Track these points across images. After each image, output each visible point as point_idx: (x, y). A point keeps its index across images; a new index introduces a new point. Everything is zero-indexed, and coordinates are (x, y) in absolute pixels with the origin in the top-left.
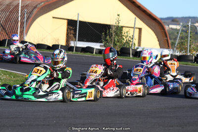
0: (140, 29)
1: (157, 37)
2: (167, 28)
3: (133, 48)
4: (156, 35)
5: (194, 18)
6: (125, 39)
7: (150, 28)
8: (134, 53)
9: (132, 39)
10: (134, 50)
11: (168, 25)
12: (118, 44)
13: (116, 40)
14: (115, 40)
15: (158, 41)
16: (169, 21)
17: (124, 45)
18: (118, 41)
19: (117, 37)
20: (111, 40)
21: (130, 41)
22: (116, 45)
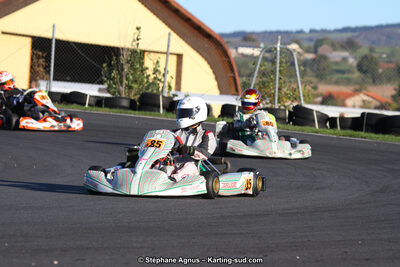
1: (214, 72)
2: (233, 53)
3: (166, 95)
4: (211, 67)
5: (287, 33)
7: (200, 54)
8: (167, 105)
9: (164, 75)
10: (169, 98)
11: (236, 48)
12: (135, 86)
13: (131, 77)
14: (128, 78)
16: (238, 40)
17: (148, 88)
18: (136, 81)
20: (121, 77)
21: (160, 80)
22: (131, 88)
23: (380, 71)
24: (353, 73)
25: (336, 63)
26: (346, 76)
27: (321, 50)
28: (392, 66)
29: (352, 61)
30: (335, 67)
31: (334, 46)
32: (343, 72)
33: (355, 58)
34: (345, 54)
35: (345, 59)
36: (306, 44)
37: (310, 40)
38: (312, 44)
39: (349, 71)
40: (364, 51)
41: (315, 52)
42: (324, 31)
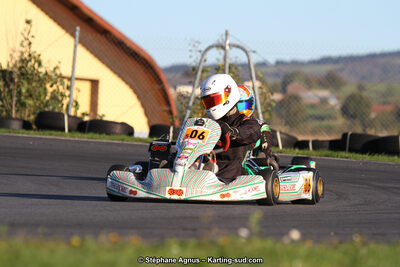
0: (95, 84)
2: (172, 92)
3: (72, 113)
6: (50, 90)
8: (75, 126)
9: (69, 88)
10: (75, 117)
11: (175, 88)
12: (30, 102)
13: (24, 91)
14: (20, 93)
15: (146, 114)
17: (46, 105)
18: (31, 96)
19: (25, 83)
20: (10, 91)
21: (63, 95)
22: (23, 105)
23: (373, 115)
24: (335, 118)
25: (313, 106)
26: (325, 123)
27: (291, 89)
28: (389, 108)
29: (334, 102)
30: (310, 112)
31: (309, 83)
32: (321, 118)
33: (338, 98)
34: (324, 93)
35: (324, 101)
36: (271, 81)
37: (277, 75)
38: (279, 81)
39: (330, 117)
40: (350, 89)
41: (284, 90)
42: (294, 63)
